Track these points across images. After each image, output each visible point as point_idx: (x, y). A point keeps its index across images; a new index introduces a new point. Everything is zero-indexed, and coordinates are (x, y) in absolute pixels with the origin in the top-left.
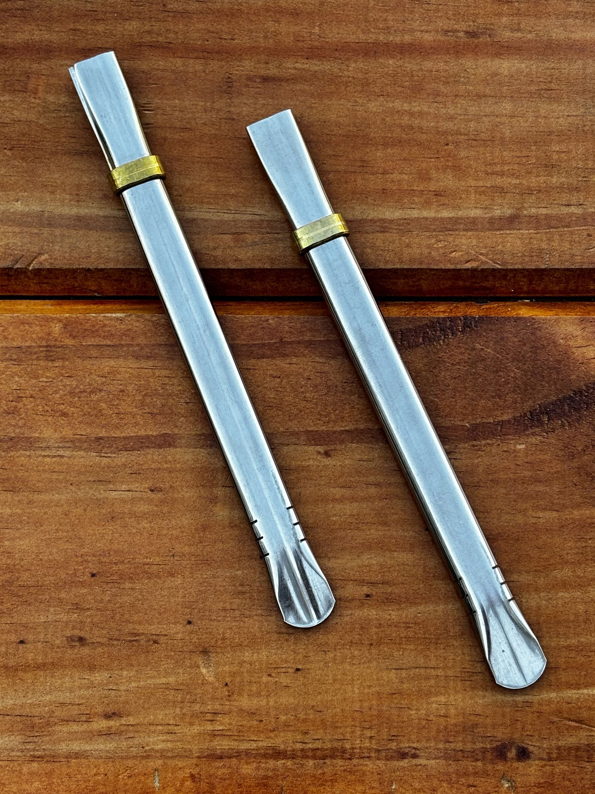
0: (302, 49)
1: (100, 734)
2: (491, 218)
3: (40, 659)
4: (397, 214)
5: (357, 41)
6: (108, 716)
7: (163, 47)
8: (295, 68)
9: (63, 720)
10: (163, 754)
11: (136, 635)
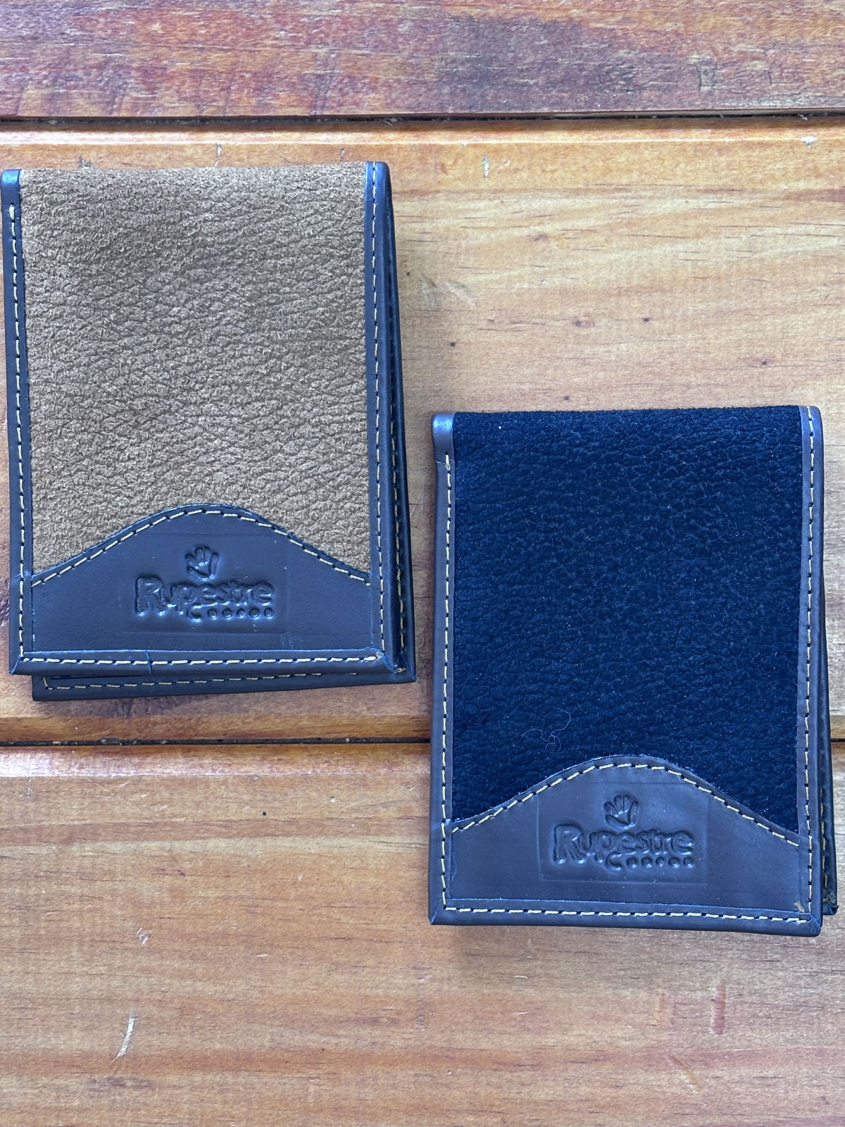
0: (330, 1062)
1: (551, 217)
2: (96, 840)
3: (624, 300)
4: (211, 844)
5: (261, 1074)
6: (543, 237)
7: (505, 1064)
8: (338, 1036)
9: (595, 231)
10: (479, 195)
11: (514, 330)
